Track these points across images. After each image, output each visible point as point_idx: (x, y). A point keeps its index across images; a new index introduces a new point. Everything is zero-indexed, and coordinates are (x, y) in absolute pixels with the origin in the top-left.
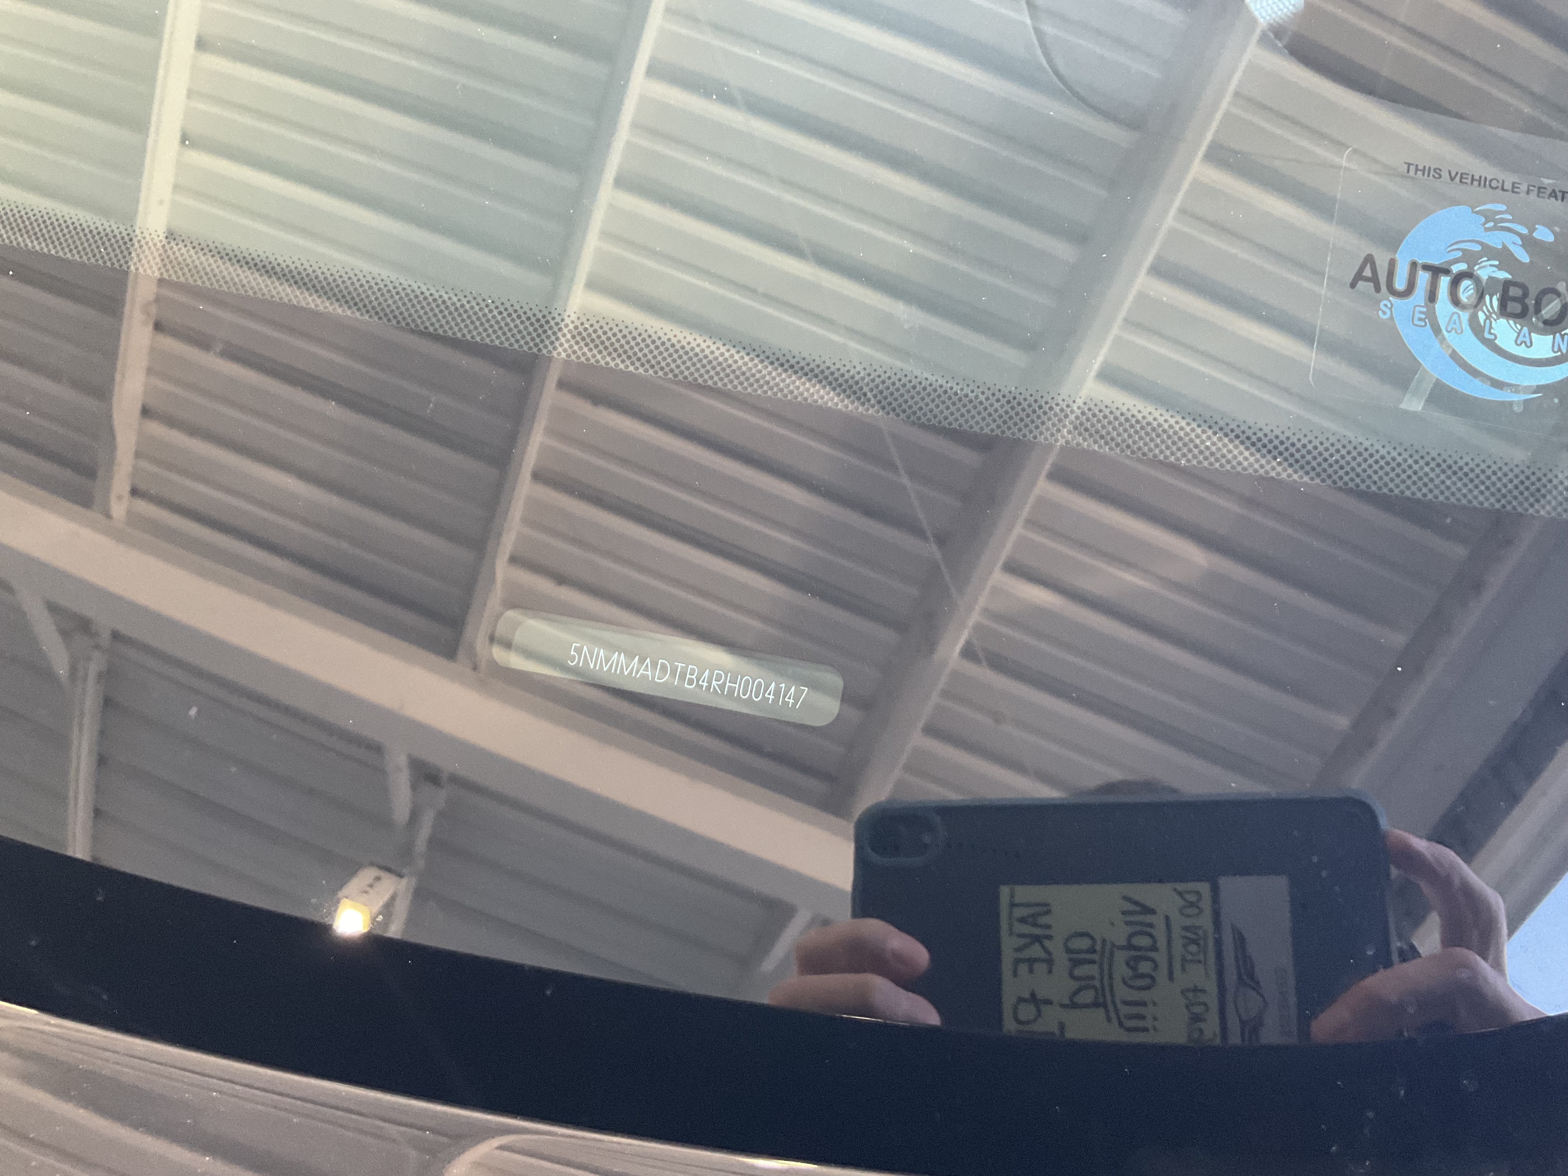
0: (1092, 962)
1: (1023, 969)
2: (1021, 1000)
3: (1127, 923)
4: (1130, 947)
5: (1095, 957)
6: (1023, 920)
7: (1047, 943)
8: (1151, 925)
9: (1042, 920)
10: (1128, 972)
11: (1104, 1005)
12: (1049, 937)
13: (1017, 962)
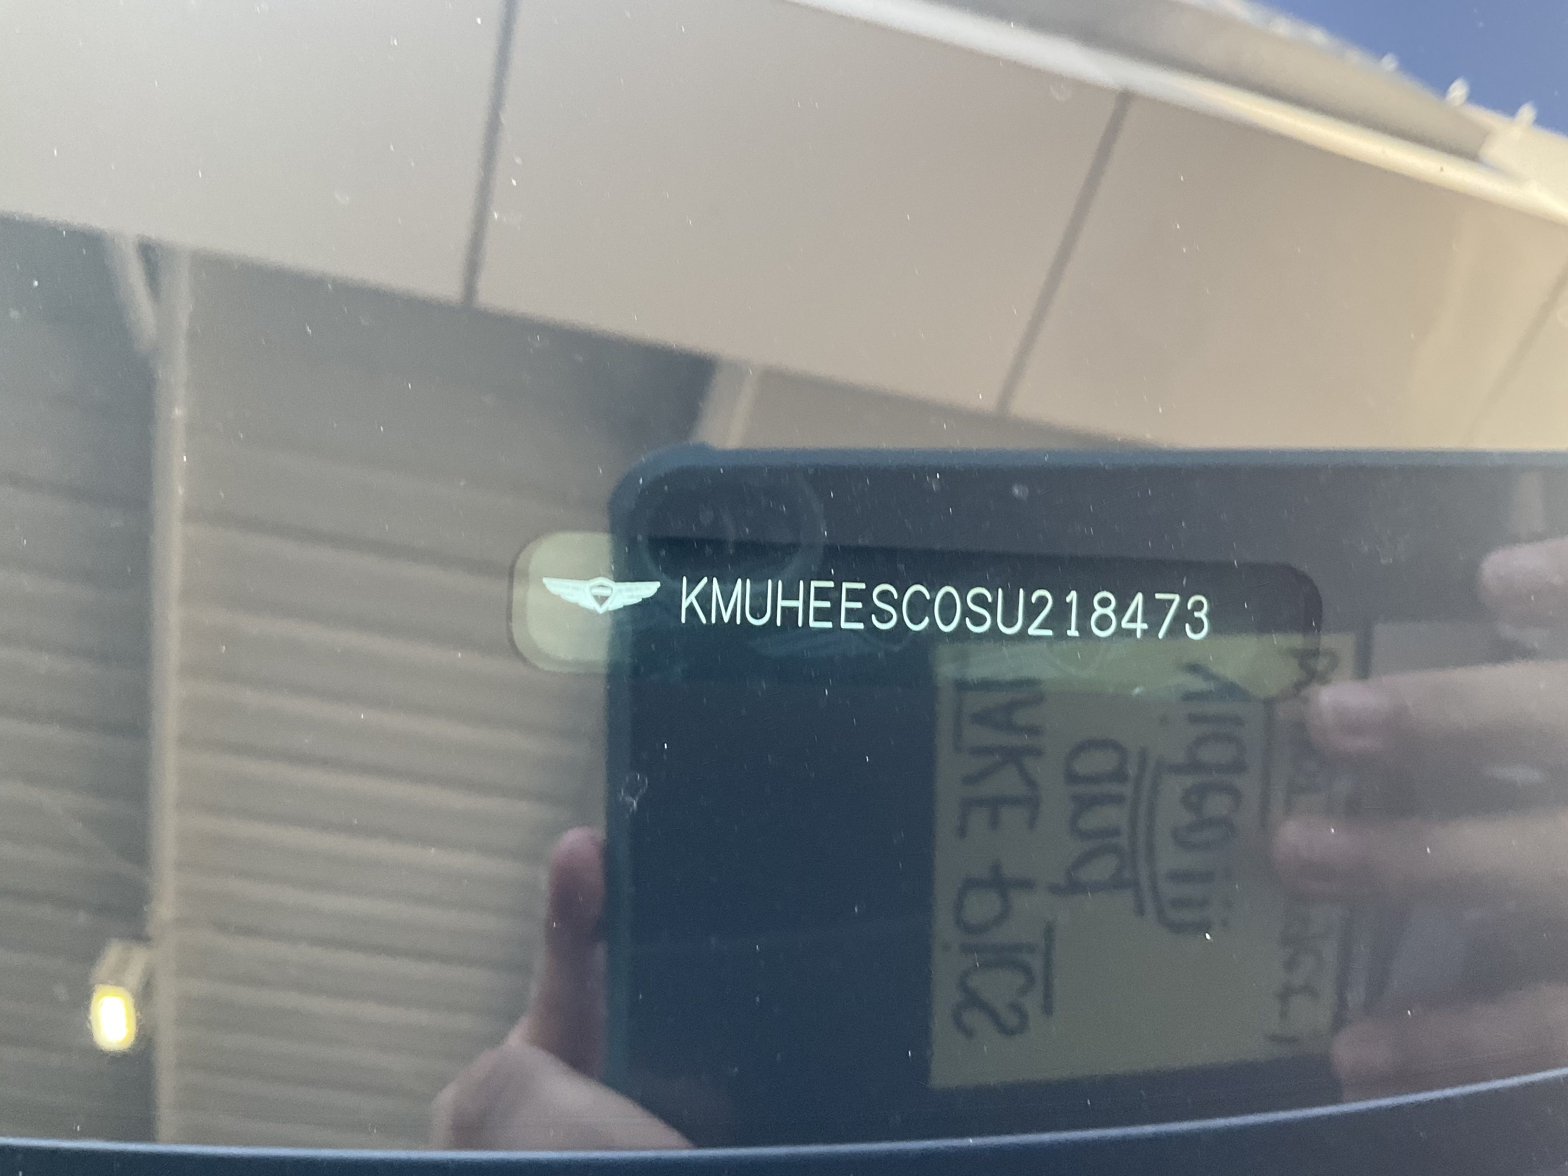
0: (1118, 800)
1: (979, 819)
2: (971, 884)
3: (1195, 719)
4: (1194, 766)
5: (1127, 790)
6: (982, 718)
7: (1029, 763)
8: (1238, 721)
9: (1022, 717)
10: (1186, 817)
11: (1135, 884)
12: (1037, 753)
13: (968, 805)
